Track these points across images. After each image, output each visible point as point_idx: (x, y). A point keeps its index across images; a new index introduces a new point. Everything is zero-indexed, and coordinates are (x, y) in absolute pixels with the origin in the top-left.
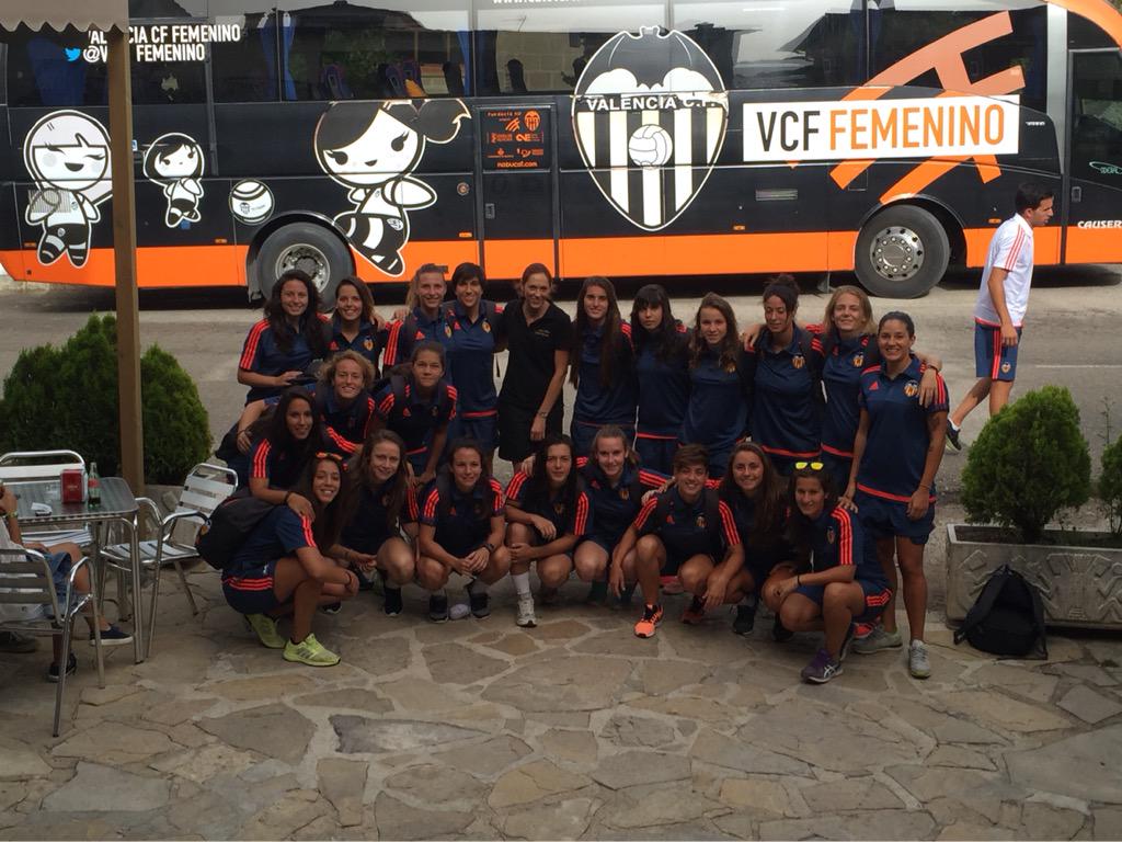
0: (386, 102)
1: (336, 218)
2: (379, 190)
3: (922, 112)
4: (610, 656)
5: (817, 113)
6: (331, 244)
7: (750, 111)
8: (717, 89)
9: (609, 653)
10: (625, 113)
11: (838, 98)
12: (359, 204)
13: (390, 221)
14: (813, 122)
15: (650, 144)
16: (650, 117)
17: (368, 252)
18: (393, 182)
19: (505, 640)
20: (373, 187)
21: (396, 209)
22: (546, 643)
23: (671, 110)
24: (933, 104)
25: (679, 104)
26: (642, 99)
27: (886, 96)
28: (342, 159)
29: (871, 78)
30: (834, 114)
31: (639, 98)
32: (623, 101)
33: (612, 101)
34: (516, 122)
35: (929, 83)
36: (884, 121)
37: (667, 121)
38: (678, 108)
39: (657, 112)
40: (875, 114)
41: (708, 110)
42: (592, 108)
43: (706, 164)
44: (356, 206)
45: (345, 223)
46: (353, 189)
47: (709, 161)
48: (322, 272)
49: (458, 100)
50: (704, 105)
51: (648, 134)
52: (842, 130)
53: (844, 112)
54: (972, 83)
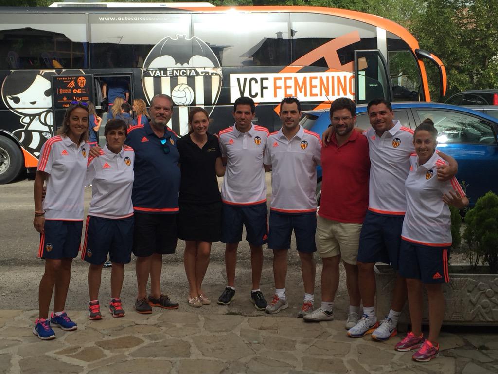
0: (42, 71)
1: (13, 133)
2: (38, 117)
3: (318, 79)
4: (156, 359)
5: (267, 79)
6: (11, 146)
7: (233, 77)
8: (216, 66)
9: (156, 357)
10: (169, 78)
11: (277, 71)
12: (26, 125)
13: (43, 134)
14: (265, 83)
15: (182, 94)
16: (183, 80)
17: (32, 151)
18: (45, 113)
19: (82, 351)
20: (34, 116)
21: (47, 127)
22: (112, 352)
23: (193, 77)
24: (324, 75)
25: (197, 74)
26: (178, 71)
27: (301, 71)
28: (17, 101)
29: (293, 62)
30: (275, 79)
31: (177, 70)
32: (168, 72)
33: (162, 71)
34: (73, 83)
35: (321, 65)
36: (300, 83)
37: (191, 82)
38: (197, 76)
39: (186, 77)
40: (296, 80)
41: (212, 77)
42: (152, 75)
43: (211, 104)
44: (25, 125)
45: (19, 135)
46: (23, 117)
47: (213, 103)
48: (6, 162)
49: (81, 70)
50: (210, 74)
51: (182, 89)
52: (280, 88)
53: (280, 79)
54: (342, 65)
